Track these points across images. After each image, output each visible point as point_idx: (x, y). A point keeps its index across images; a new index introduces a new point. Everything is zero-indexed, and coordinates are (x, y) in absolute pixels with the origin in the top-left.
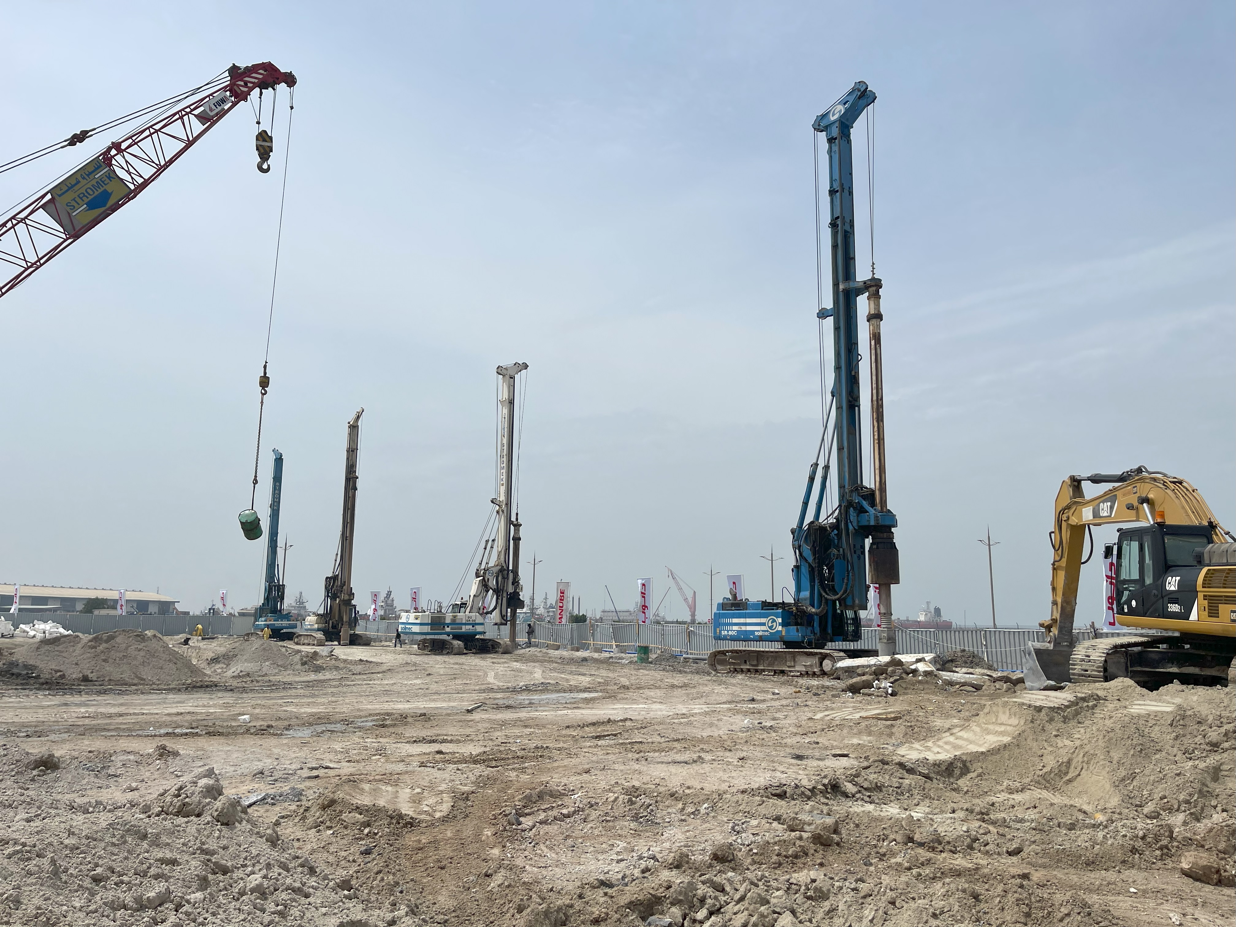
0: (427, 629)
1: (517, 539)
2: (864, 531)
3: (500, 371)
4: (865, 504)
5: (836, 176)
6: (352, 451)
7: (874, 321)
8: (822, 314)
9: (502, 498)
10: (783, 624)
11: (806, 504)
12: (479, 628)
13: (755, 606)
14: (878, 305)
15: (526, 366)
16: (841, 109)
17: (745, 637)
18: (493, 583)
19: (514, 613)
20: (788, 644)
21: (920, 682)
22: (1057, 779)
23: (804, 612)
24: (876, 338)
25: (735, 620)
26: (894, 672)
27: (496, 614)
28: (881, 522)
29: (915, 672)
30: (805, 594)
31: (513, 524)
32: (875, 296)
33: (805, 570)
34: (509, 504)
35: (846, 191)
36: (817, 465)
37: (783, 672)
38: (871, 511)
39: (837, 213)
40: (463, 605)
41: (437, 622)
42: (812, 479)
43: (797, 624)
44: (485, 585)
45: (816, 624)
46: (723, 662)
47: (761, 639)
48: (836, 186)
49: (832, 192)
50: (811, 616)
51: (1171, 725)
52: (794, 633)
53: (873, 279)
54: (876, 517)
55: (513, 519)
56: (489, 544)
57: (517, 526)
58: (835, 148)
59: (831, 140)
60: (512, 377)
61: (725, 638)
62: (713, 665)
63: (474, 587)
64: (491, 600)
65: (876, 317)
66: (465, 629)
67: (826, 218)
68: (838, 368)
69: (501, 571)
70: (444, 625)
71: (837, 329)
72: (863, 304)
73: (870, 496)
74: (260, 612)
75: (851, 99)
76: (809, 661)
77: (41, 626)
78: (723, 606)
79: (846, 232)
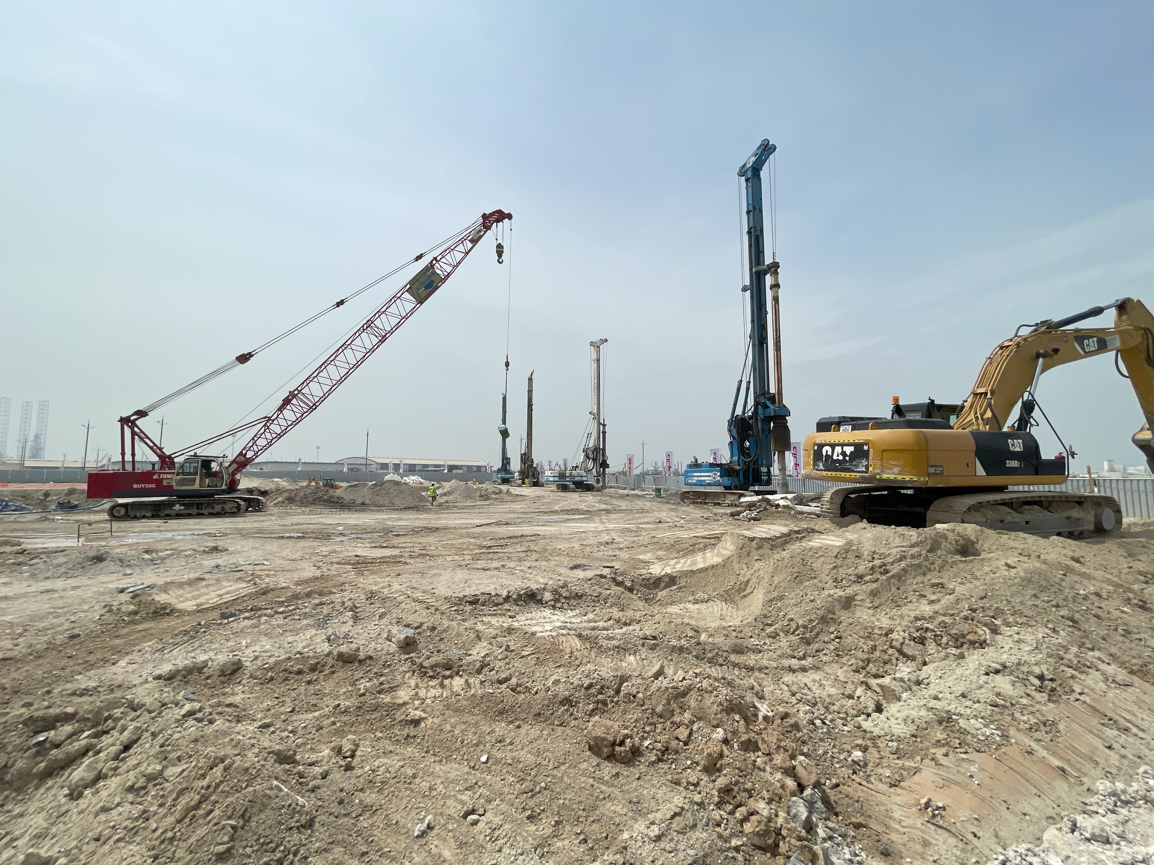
0: (557, 479)
1: (604, 433)
2: (768, 419)
3: (592, 344)
4: (768, 403)
5: (750, 202)
6: (530, 392)
7: (774, 289)
8: (744, 289)
9: (596, 411)
10: (721, 476)
11: (735, 405)
12: (585, 479)
13: (706, 466)
14: (777, 279)
15: (606, 340)
16: (754, 159)
17: (701, 484)
18: (591, 456)
19: (604, 471)
20: (726, 488)
21: (778, 512)
22: (737, 593)
23: (732, 469)
24: (776, 299)
25: (695, 474)
26: (760, 506)
27: (594, 470)
28: (778, 414)
29: (778, 506)
30: (736, 458)
31: (601, 426)
32: (776, 273)
33: (735, 444)
34: (598, 414)
35: (757, 211)
36: (741, 381)
37: (719, 504)
38: (772, 407)
39: (751, 225)
40: (577, 467)
41: (562, 476)
42: (739, 390)
43: (729, 476)
44: (587, 456)
45: (741, 476)
46: (688, 498)
47: (709, 485)
48: (751, 208)
49: (748, 212)
50: (738, 472)
51: (836, 557)
52: (727, 481)
53: (774, 262)
54: (775, 410)
55: (602, 422)
56: (589, 435)
57: (604, 425)
58: (750, 184)
59: (747, 180)
60: (598, 347)
61: (690, 485)
62: (682, 500)
63: (581, 457)
64: (590, 464)
65: (776, 286)
66: (576, 479)
67: (746, 229)
68: (753, 321)
69: (596, 449)
70: (565, 477)
71: (752, 296)
72: (769, 280)
73: (772, 399)
74: (499, 470)
75: (759, 152)
76: (733, 498)
77: (412, 477)
78: (690, 466)
79: (757, 236)
